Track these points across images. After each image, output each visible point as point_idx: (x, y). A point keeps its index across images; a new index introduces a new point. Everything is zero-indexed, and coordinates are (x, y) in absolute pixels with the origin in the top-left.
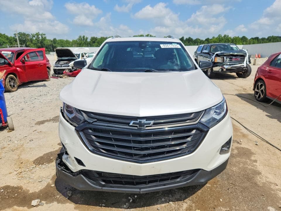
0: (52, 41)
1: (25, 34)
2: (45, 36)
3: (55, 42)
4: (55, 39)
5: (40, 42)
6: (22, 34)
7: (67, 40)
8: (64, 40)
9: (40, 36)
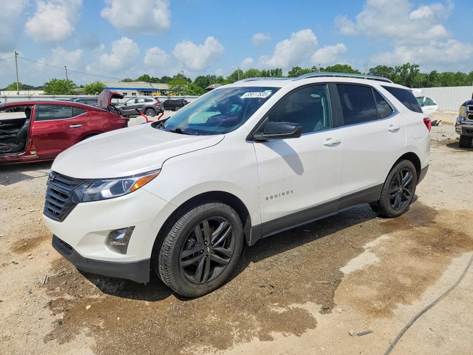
0: (427, 77)
1: (386, 68)
2: (417, 68)
3: (433, 78)
4: (434, 73)
5: (406, 78)
6: (381, 68)
7: (459, 73)
8: (453, 73)
9: (409, 70)
